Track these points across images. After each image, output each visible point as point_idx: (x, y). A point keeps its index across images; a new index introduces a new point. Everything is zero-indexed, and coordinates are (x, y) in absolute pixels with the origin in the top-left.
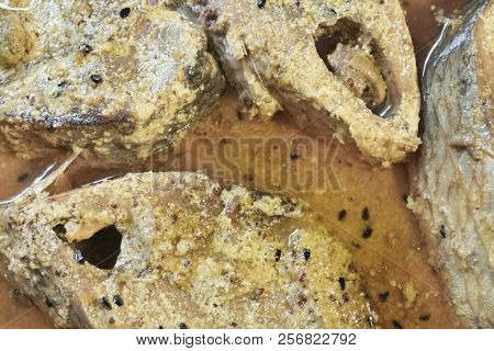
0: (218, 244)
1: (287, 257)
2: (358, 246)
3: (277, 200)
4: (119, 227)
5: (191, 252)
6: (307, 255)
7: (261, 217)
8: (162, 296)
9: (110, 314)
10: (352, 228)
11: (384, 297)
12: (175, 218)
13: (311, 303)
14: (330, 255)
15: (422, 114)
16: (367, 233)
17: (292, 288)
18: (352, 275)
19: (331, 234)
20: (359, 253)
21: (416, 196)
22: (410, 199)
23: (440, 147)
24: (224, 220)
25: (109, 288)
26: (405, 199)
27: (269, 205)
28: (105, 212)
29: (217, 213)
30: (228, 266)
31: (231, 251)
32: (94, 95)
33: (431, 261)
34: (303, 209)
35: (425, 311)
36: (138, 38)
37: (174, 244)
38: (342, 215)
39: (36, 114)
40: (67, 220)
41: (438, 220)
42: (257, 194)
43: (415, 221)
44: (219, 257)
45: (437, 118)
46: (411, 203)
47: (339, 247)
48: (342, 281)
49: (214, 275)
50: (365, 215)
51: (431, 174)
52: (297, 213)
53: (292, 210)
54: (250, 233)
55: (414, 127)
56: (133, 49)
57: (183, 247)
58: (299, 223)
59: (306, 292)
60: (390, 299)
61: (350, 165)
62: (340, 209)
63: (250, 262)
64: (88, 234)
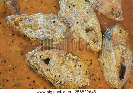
0: (66, 63)
1: (77, 66)
2: (89, 66)
3: (76, 56)
5: (61, 64)
6: (81, 66)
7: (73, 59)
8: (56, 70)
9: (48, 72)
10: (89, 62)
11: (93, 75)
12: (59, 57)
14: (85, 67)
15: (102, 44)
16: (91, 64)
17: (78, 72)
18: (88, 71)
19: (85, 63)
20: (89, 67)
21: (100, 58)
22: (99, 58)
23: (105, 50)
24: (67, 59)
25: (48, 68)
26: (98, 59)
27: (75, 57)
28: (48, 55)
29: (66, 57)
30: (67, 66)
31: (68, 64)
32: (48, 35)
33: (101, 69)
35: (100, 78)
36: (56, 27)
37: (59, 62)
38: (87, 60)
39: (38, 37)
40: (42, 56)
41: (103, 62)
42: (73, 55)
43: (99, 62)
44: (66, 65)
45: (104, 45)
46: (99, 59)
47: (86, 65)
48: (86, 71)
49: (65, 68)
50: (91, 60)
51: (103, 54)
52: (80, 59)
54: (71, 62)
55: (101, 46)
56: (55, 28)
57: (60, 63)
58: (80, 61)
59: (80, 72)
60: (94, 75)
61: (89, 52)
63: (71, 66)
64: (45, 59)
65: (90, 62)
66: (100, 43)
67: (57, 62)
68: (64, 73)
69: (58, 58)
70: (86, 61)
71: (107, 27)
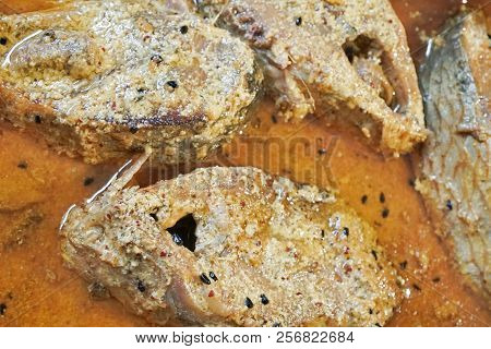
1: (331, 236)
2: (380, 225)
3: (315, 188)
4: (197, 216)
5: (257, 234)
6: (347, 232)
7: (304, 203)
8: (242, 272)
9: (209, 288)
10: (374, 209)
11: (404, 264)
12: (243, 204)
13: (355, 272)
14: (362, 231)
16: (385, 214)
17: (339, 262)
18: (380, 249)
19: (359, 214)
20: (381, 230)
21: (423, 178)
22: (417, 182)
24: (278, 206)
26: (412, 184)
27: (311, 193)
29: (272, 200)
30: (290, 244)
31: (286, 232)
32: (173, 98)
33: (437, 232)
34: (336, 196)
35: (436, 275)
36: (198, 51)
37: (244, 228)
38: (364, 199)
39: (119, 118)
40: (158, 209)
41: (445, 196)
43: (422, 199)
45: (438, 114)
46: (419, 185)
47: (367, 225)
48: (374, 253)
49: (279, 253)
50: (382, 199)
51: (436, 161)
52: (332, 198)
53: (327, 196)
54: (298, 216)
56: (196, 60)
57: (250, 230)
59: (351, 262)
60: (409, 267)
61: (366, 157)
62: (362, 195)
63: (302, 241)
65: (380, 208)
66: (414, 106)
67: (238, 229)
68: (279, 282)
69: (236, 207)
70: (359, 202)
71: (423, 32)
